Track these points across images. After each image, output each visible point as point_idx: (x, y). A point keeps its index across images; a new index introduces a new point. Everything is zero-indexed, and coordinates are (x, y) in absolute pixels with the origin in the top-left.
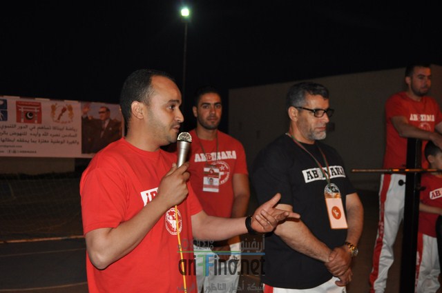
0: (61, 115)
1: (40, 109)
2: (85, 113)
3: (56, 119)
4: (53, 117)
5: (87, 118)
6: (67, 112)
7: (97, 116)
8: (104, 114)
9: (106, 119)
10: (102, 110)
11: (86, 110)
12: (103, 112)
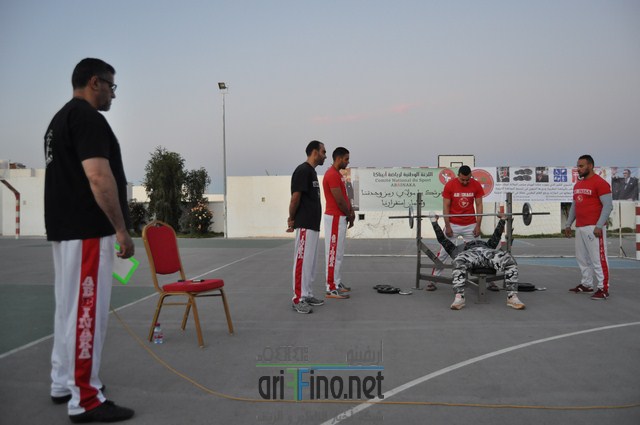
2: (614, 174)
5: (615, 178)
8: (626, 175)
9: (628, 178)
11: (615, 172)
12: (625, 173)
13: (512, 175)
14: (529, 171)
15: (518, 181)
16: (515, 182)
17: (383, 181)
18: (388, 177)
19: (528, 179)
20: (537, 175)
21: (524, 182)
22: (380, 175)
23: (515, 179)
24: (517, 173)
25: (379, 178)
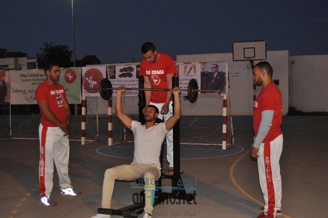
0: (189, 72)
1: (178, 69)
2: (203, 69)
3: (187, 74)
4: (185, 73)
5: (204, 72)
6: (193, 69)
7: (210, 71)
8: (214, 69)
9: (216, 72)
10: (213, 66)
11: (204, 67)
12: (214, 68)
13: (118, 73)
14: (132, 69)
15: (123, 78)
16: (120, 79)
17: (26, 80)
18: (29, 78)
19: (130, 75)
20: (138, 72)
21: (127, 78)
22: (24, 76)
23: (120, 76)
24: (121, 70)
25: (24, 78)
